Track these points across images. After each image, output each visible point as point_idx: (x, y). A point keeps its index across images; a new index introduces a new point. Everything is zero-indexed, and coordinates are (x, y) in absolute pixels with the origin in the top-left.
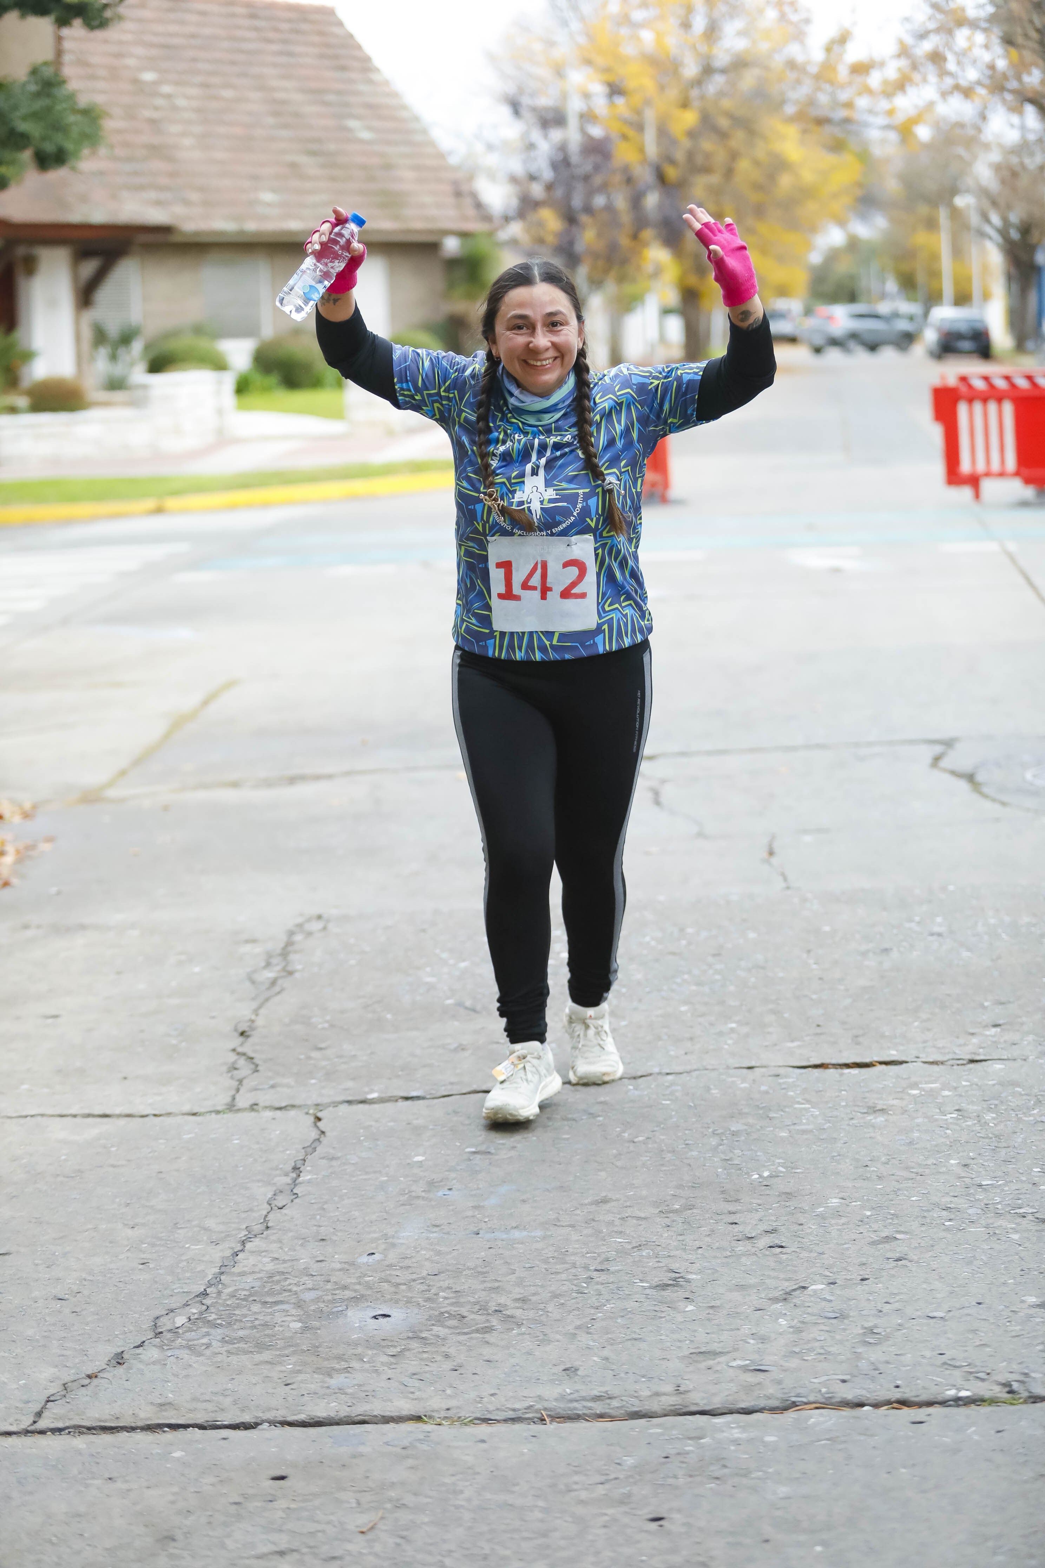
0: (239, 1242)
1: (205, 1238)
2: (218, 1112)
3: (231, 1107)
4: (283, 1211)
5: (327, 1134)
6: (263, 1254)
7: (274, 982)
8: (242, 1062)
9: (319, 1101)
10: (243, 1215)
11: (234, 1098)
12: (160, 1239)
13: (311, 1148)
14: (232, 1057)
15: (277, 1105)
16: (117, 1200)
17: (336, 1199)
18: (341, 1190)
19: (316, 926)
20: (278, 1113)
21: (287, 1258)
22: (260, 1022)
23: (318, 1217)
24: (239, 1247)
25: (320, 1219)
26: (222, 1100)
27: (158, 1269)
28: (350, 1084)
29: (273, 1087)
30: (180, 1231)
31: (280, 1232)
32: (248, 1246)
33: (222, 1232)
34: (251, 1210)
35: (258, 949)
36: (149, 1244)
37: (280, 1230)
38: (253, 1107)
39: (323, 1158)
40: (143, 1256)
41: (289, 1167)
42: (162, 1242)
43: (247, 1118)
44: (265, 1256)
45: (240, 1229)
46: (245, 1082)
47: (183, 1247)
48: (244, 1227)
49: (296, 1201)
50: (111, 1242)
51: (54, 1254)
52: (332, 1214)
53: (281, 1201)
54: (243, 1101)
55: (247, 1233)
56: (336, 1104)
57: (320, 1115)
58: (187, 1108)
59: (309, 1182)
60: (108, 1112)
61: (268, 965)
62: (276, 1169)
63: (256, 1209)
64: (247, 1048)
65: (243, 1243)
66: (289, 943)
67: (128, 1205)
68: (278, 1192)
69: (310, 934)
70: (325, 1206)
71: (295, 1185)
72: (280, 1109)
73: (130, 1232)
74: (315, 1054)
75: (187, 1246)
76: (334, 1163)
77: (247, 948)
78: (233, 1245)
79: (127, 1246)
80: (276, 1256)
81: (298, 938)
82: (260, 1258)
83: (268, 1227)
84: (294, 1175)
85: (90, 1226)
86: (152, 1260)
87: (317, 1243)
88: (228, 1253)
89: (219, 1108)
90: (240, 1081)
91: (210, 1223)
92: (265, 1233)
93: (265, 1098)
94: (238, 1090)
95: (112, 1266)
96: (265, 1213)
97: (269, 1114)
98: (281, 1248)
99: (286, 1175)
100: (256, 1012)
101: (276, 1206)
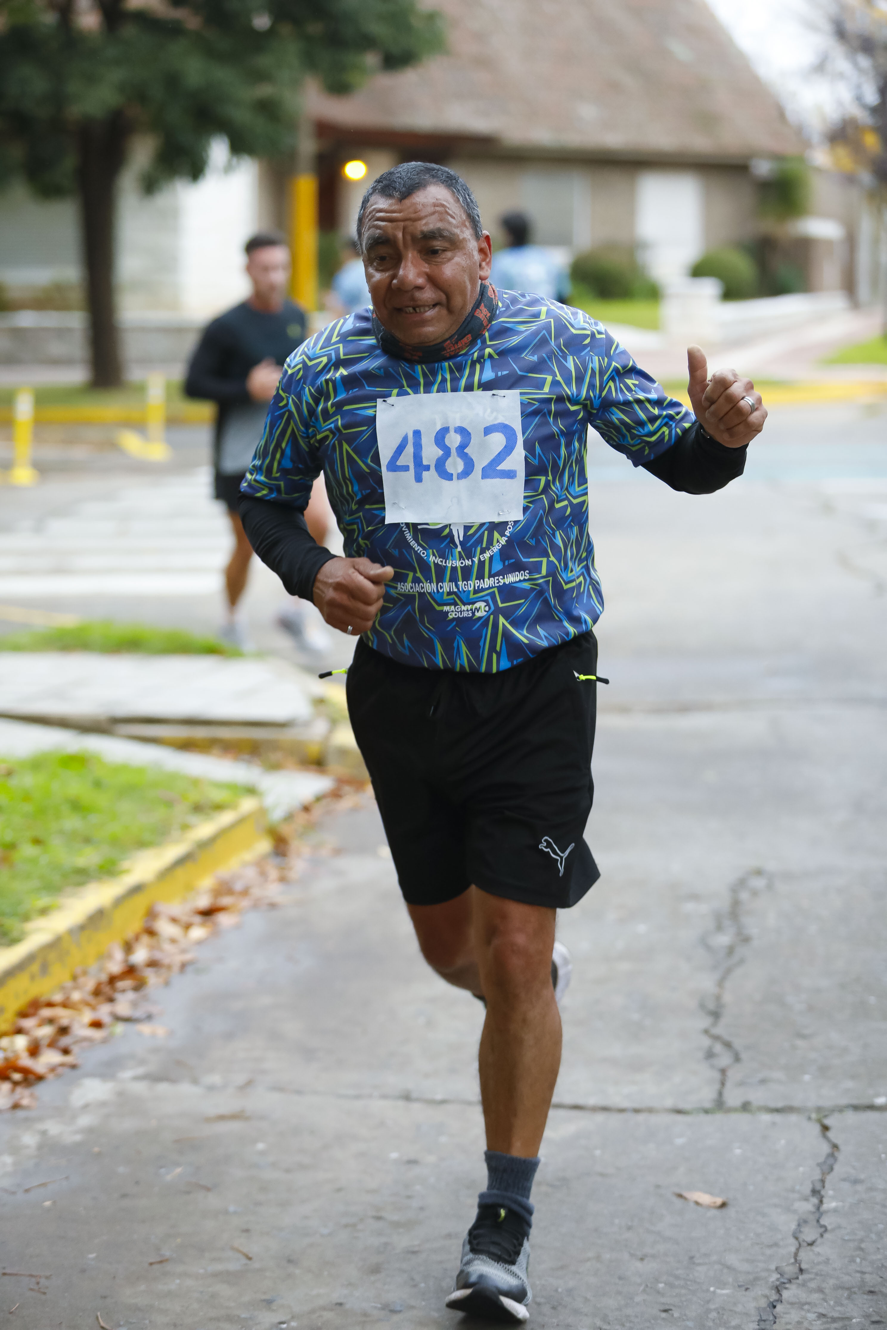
0: (772, 1289)
1: (730, 1280)
2: (706, 1111)
3: (720, 1105)
4: (814, 1248)
5: (842, 1147)
6: (806, 1307)
7: (731, 950)
8: (718, 1048)
9: (821, 1103)
10: (769, 1252)
11: (720, 1094)
12: (677, 1277)
13: (828, 1166)
14: (706, 1042)
15: (773, 1105)
16: (617, 1221)
17: (873, 1236)
18: (876, 1225)
19: (759, 883)
20: (777, 1118)
21: (836, 1315)
22: (728, 998)
23: (858, 1260)
24: (774, 1297)
25: (861, 1262)
26: (707, 1095)
27: (684, 1320)
28: (849, 1084)
29: (763, 1081)
30: (699, 1268)
31: (818, 1278)
32: (786, 1294)
33: (749, 1273)
34: (776, 1245)
35: (704, 908)
36: (665, 1284)
37: (817, 1274)
38: (746, 1107)
39: (844, 1180)
40: (663, 1300)
41: (807, 1190)
42: (682, 1283)
43: (742, 1120)
44: (809, 1311)
45: (768, 1270)
46: (730, 1073)
47: (708, 1290)
48: (773, 1267)
49: (826, 1236)
50: (620, 1278)
51: (556, 1290)
52: (874, 1257)
53: (809, 1234)
54: (733, 1098)
55: (779, 1276)
56: (841, 1109)
57: (827, 1122)
58: (669, 1103)
59: (835, 1210)
60: (580, 1101)
61: (719, 928)
62: (793, 1190)
63: (781, 1243)
64: (717, 1031)
65: (778, 1290)
66: (736, 904)
67: (629, 1228)
68: (802, 1223)
69: (755, 893)
70: (863, 1246)
71: (821, 1214)
72: (777, 1110)
73: (639, 1265)
74: (800, 1043)
75: (712, 1289)
76: (859, 1188)
77: (690, 907)
78: (767, 1292)
79: (640, 1285)
80: (821, 1310)
81: (744, 896)
82: (803, 1313)
83: (801, 1270)
84: (815, 1200)
85: (590, 1254)
86: (674, 1306)
87: (865, 1297)
88: (763, 1303)
89: (708, 1105)
90: (723, 1071)
91: (732, 1259)
92: (800, 1277)
93: (757, 1096)
94: (723, 1084)
95: (629, 1311)
96: (793, 1249)
97: (766, 1118)
98: (825, 1300)
99: (806, 1199)
100: (721, 983)
101: (804, 1241)
